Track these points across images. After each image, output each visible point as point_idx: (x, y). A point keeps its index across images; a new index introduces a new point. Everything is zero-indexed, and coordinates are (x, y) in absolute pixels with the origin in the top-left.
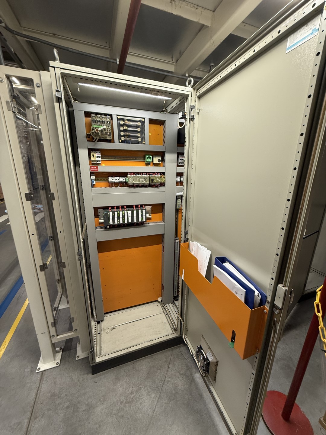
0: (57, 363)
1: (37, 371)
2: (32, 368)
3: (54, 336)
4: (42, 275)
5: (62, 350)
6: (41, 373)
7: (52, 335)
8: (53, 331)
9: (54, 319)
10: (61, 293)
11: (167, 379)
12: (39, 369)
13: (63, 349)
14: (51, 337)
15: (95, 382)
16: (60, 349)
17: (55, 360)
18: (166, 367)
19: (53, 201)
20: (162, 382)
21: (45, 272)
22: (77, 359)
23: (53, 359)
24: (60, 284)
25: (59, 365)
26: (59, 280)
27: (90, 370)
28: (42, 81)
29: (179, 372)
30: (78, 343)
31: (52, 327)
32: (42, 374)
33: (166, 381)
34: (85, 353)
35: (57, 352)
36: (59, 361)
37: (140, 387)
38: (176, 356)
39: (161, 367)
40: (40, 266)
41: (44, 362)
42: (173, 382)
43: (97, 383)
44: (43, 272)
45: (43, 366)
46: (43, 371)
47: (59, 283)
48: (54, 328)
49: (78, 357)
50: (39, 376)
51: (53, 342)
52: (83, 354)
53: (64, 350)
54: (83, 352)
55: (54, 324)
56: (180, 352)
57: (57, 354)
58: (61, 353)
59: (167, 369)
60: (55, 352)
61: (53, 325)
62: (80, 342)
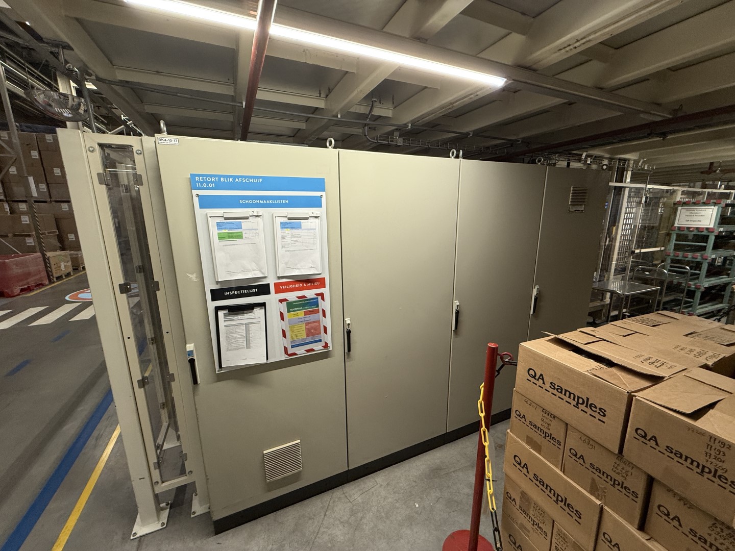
0: (163, 524)
1: (132, 538)
2: (124, 534)
3: (157, 482)
4: (140, 393)
5: (169, 506)
6: (138, 539)
7: (154, 481)
8: (156, 474)
9: (158, 458)
10: (168, 423)
11: (322, 530)
12: (135, 534)
13: (171, 504)
14: (153, 484)
15: (218, 543)
16: (167, 505)
17: (159, 519)
18: (322, 514)
19: (157, 292)
20: (315, 535)
21: (145, 389)
22: (192, 516)
23: (156, 518)
24: (166, 410)
25: (165, 526)
26: (164, 405)
27: (212, 528)
28: (144, 147)
29: (339, 520)
30: (194, 494)
31: (155, 469)
32: (140, 541)
33: (320, 533)
34: (204, 506)
35: (163, 509)
36: (165, 521)
37: (283, 543)
38: (337, 500)
39: (314, 515)
40: (139, 381)
41: (144, 523)
42: (330, 533)
43: (222, 545)
44: (142, 390)
45: (140, 529)
46: (141, 537)
47: (163, 408)
48: (157, 471)
49: (194, 513)
50: (136, 543)
51: (156, 493)
52: (201, 507)
53: (172, 506)
54: (201, 506)
55: (159, 465)
56: (344, 493)
57: (162, 512)
58: (168, 509)
59: (323, 517)
60: (159, 510)
61: (157, 467)
62: (198, 493)
